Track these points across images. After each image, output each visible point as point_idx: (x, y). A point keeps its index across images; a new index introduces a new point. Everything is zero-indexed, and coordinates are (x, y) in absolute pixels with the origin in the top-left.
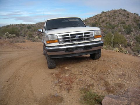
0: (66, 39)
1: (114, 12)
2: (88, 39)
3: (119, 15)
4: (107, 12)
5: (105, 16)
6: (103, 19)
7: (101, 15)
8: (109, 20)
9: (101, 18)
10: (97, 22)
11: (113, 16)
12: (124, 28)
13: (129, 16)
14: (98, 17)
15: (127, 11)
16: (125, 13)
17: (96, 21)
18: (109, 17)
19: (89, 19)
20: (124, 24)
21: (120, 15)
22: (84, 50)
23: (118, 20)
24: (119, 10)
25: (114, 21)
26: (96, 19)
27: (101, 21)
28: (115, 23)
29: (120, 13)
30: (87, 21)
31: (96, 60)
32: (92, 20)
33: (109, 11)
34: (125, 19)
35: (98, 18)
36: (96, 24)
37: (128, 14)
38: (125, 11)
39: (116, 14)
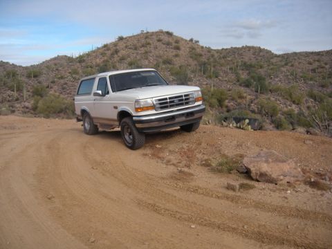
0: (164, 104)
1: (146, 38)
2: (187, 103)
3: (158, 44)
4: (130, 37)
5: (126, 47)
6: (120, 54)
7: (115, 44)
8: (135, 55)
9: (117, 52)
10: (107, 61)
11: (143, 46)
12: (172, 74)
13: (180, 44)
14: (108, 49)
15: (174, 34)
16: (171, 40)
17: (106, 58)
18: (136, 49)
19: (88, 55)
20: (170, 64)
21: (160, 43)
22: (186, 117)
23: (157, 56)
24: (156, 32)
25: (147, 59)
26: (105, 54)
27: (116, 58)
28: (150, 62)
29: (159, 40)
30: (84, 61)
31: (194, 133)
32: (96, 57)
33: (134, 36)
34: (171, 53)
35: (109, 53)
36: (106, 65)
37: (177, 42)
38: (169, 34)
39: (151, 42)
